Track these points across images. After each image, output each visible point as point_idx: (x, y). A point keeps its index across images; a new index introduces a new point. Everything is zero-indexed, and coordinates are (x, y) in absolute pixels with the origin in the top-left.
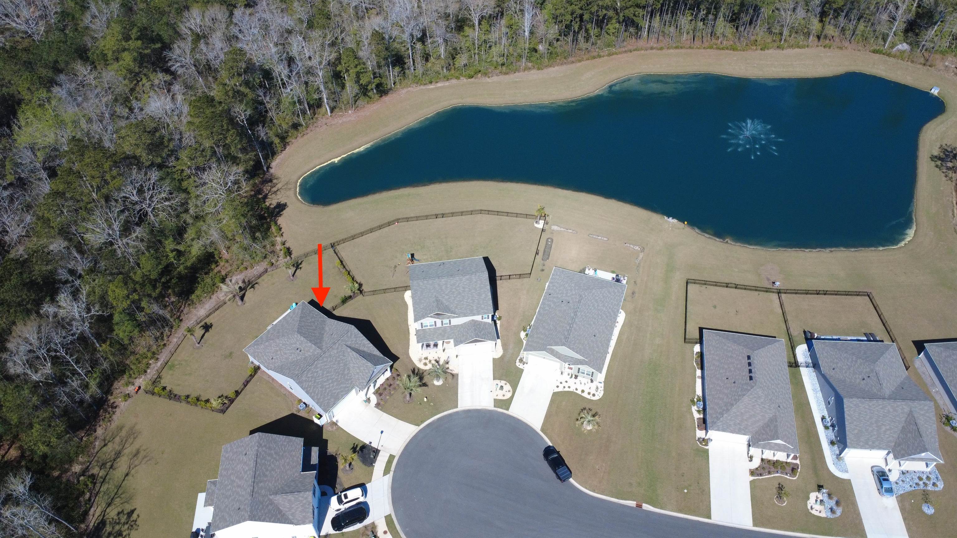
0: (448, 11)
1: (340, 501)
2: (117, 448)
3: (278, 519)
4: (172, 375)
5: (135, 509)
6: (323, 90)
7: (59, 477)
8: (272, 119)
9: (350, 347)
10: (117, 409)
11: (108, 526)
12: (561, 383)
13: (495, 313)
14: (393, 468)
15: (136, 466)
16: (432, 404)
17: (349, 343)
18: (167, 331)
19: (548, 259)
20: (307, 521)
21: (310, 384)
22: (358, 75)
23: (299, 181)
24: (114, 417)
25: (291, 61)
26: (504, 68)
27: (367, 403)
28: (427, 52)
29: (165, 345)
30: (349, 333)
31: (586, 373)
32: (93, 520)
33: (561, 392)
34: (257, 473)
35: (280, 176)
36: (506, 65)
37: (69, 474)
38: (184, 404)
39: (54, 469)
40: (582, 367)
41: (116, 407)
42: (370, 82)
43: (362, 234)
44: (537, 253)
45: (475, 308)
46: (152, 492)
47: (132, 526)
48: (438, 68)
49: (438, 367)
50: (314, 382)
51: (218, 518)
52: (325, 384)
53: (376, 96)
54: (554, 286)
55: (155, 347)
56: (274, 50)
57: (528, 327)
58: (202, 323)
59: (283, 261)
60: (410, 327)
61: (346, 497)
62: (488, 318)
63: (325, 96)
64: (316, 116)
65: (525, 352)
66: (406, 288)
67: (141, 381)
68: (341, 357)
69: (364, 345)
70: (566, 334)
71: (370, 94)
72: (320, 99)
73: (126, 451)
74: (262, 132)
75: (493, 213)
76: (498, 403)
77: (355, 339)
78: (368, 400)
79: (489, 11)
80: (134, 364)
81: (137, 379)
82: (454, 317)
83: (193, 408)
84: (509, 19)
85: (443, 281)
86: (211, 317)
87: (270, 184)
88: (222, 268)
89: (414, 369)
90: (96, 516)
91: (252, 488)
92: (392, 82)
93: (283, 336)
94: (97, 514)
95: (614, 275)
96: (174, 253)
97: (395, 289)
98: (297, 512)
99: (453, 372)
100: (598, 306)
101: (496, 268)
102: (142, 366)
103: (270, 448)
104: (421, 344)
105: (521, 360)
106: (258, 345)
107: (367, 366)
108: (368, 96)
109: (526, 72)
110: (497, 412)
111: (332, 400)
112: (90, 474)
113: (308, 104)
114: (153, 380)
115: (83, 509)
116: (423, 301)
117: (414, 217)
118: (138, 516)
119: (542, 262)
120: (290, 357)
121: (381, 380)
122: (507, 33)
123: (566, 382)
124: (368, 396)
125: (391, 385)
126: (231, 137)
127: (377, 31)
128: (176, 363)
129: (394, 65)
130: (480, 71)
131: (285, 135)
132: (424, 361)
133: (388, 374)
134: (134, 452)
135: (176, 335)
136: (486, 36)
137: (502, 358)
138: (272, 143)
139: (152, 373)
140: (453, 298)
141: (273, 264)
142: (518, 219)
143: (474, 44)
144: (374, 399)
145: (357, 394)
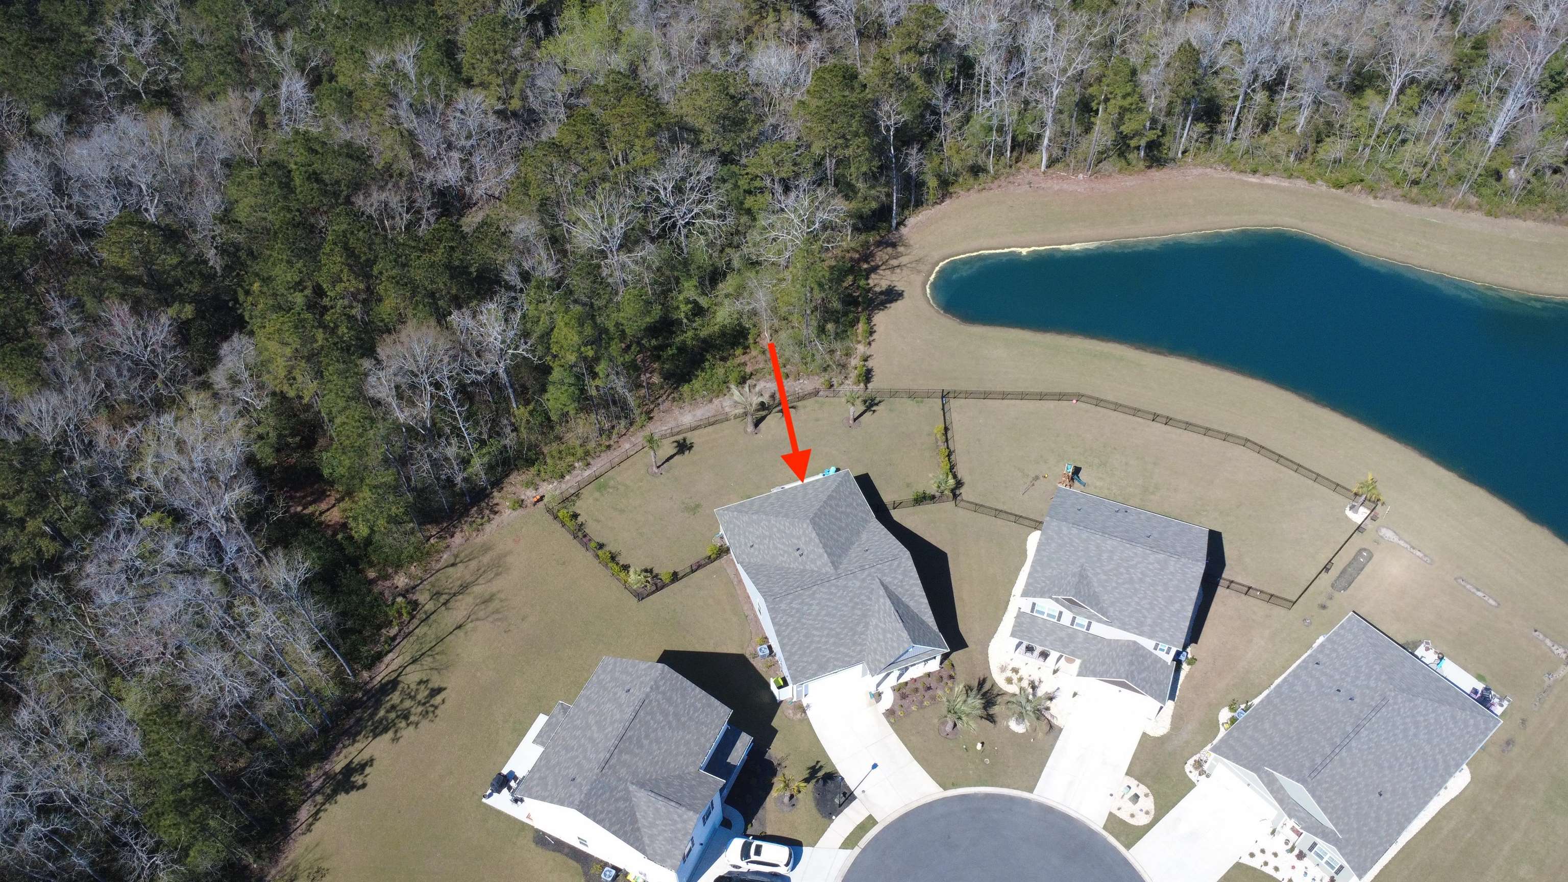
0: (1346, 48)
1: (745, 854)
2: (469, 578)
3: (625, 833)
4: (597, 500)
5: (445, 689)
6: (1049, 122)
7: (372, 582)
8: (941, 145)
9: (886, 588)
10: (496, 517)
11: (397, 693)
12: (1263, 851)
13: (1185, 647)
14: (863, 842)
15: (477, 619)
16: (987, 761)
17: (887, 580)
18: (622, 426)
19: (1345, 589)
20: (669, 862)
21: (790, 620)
22: (1123, 111)
23: (941, 264)
24: (488, 528)
25: (1014, 54)
26: (1415, 190)
27: (873, 701)
28: (1272, 114)
29: (609, 447)
30: (896, 563)
31: (1326, 858)
32: (383, 672)
33: (1255, 869)
34: (629, 734)
35: (912, 242)
36: (1421, 186)
37: (388, 583)
38: (589, 555)
39: (371, 565)
40: (1322, 845)
41: (496, 513)
42: (1137, 134)
43: (1004, 396)
44: (1326, 569)
45: (1149, 621)
46: (479, 674)
47: (427, 712)
48: (1280, 151)
49: (1031, 697)
50: (799, 621)
51: (537, 776)
52: (815, 633)
53: (1142, 163)
54: (1335, 650)
55: (592, 445)
56: (994, 25)
57: (1243, 706)
58: (680, 438)
59: (850, 386)
60: (1012, 599)
61: (758, 851)
62: (1168, 653)
63: (1048, 133)
64: (1019, 164)
65: (1213, 755)
66: (1037, 525)
67: (549, 489)
68: (863, 597)
69: (912, 596)
70: (1319, 761)
71: (1132, 156)
72: (1039, 136)
73: (477, 589)
74: (913, 159)
75: (1268, 454)
76: (1114, 823)
77: (901, 577)
78: (878, 696)
79: (1432, 72)
80: (552, 457)
81: (545, 483)
82: (1100, 621)
83: (599, 568)
84: (1467, 99)
85: (1110, 543)
86: (697, 432)
87: (889, 250)
88: (753, 359)
89: (984, 680)
90: (390, 669)
91: (608, 756)
92: (1182, 148)
93: (786, 516)
94: (393, 667)
95: (1480, 686)
96: (690, 306)
97: (1018, 518)
98: (660, 838)
99: (1054, 721)
100: (1415, 735)
101: (1227, 562)
102: (562, 465)
103: (669, 700)
104: (1017, 641)
105: (1199, 765)
106: (740, 511)
107: (899, 635)
108: (1126, 158)
109: (1459, 212)
110: (1105, 840)
111: (814, 666)
112: (414, 598)
113: (1014, 139)
114: (567, 495)
115: (378, 648)
116: (1053, 564)
117: (1112, 403)
118: (443, 701)
119: (1330, 589)
120: (781, 558)
121: (916, 671)
122: (1451, 126)
123: (1275, 855)
124: (880, 689)
125: (929, 688)
126: (857, 148)
127: (1190, 45)
128: (612, 483)
129: (1197, 119)
130: (1362, 181)
131: (952, 178)
132: (1009, 674)
133: (934, 666)
134: (487, 596)
135: (633, 439)
136: (1405, 119)
137: (1163, 740)
138: (922, 184)
139: (570, 482)
140: (1114, 585)
141: (832, 386)
142: (1316, 485)
143: (1372, 126)
144: (888, 699)
145: (864, 674)
